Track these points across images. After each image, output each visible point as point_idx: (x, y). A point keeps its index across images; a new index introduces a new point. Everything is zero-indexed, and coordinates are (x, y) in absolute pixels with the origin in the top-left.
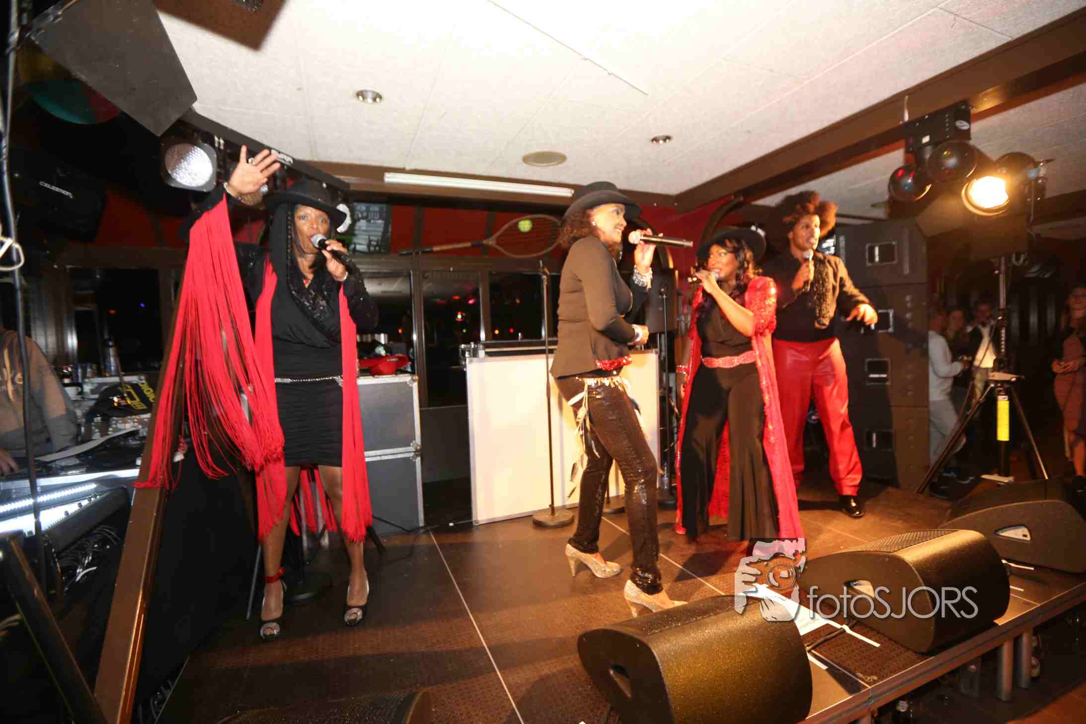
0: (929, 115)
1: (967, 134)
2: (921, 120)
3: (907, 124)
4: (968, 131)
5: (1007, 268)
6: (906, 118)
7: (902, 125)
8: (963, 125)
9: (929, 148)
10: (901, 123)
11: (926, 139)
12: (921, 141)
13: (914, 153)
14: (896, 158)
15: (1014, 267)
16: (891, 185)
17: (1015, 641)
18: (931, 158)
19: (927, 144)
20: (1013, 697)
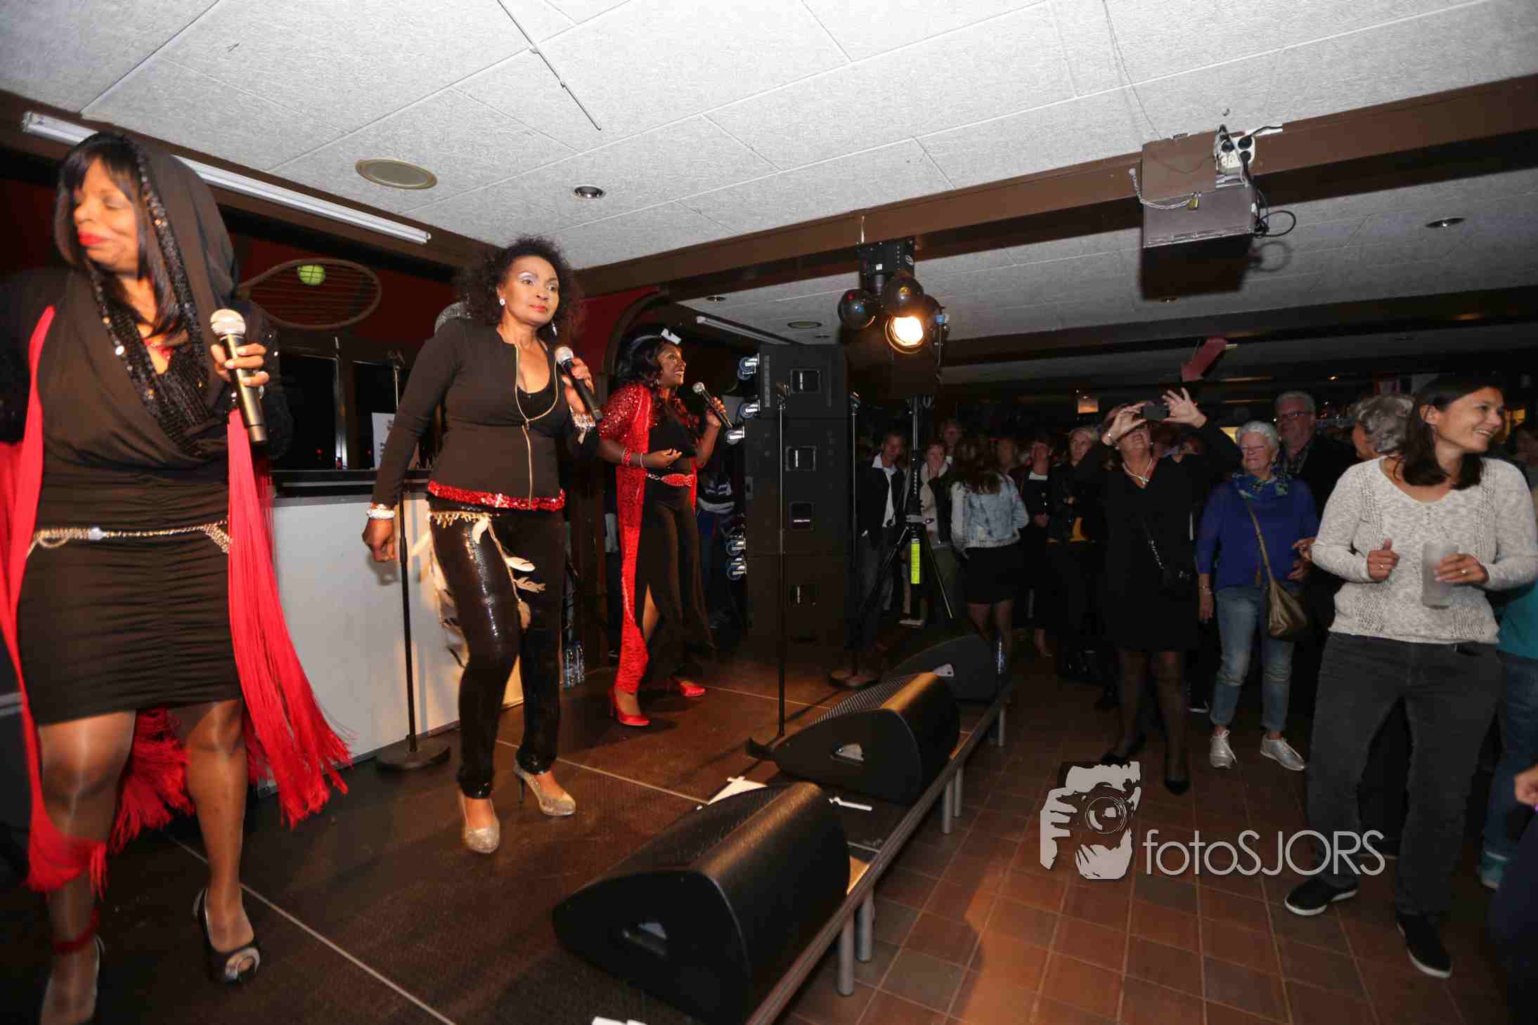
0: (883, 242)
1: (911, 269)
2: (876, 245)
3: (862, 246)
4: (914, 266)
5: (919, 410)
6: (863, 240)
7: (858, 245)
8: (909, 259)
9: (879, 278)
10: (857, 243)
11: (879, 267)
12: (874, 267)
13: (867, 279)
14: (850, 280)
15: (924, 407)
16: (843, 307)
17: (954, 775)
18: (883, 287)
19: (879, 272)
20: (953, 828)
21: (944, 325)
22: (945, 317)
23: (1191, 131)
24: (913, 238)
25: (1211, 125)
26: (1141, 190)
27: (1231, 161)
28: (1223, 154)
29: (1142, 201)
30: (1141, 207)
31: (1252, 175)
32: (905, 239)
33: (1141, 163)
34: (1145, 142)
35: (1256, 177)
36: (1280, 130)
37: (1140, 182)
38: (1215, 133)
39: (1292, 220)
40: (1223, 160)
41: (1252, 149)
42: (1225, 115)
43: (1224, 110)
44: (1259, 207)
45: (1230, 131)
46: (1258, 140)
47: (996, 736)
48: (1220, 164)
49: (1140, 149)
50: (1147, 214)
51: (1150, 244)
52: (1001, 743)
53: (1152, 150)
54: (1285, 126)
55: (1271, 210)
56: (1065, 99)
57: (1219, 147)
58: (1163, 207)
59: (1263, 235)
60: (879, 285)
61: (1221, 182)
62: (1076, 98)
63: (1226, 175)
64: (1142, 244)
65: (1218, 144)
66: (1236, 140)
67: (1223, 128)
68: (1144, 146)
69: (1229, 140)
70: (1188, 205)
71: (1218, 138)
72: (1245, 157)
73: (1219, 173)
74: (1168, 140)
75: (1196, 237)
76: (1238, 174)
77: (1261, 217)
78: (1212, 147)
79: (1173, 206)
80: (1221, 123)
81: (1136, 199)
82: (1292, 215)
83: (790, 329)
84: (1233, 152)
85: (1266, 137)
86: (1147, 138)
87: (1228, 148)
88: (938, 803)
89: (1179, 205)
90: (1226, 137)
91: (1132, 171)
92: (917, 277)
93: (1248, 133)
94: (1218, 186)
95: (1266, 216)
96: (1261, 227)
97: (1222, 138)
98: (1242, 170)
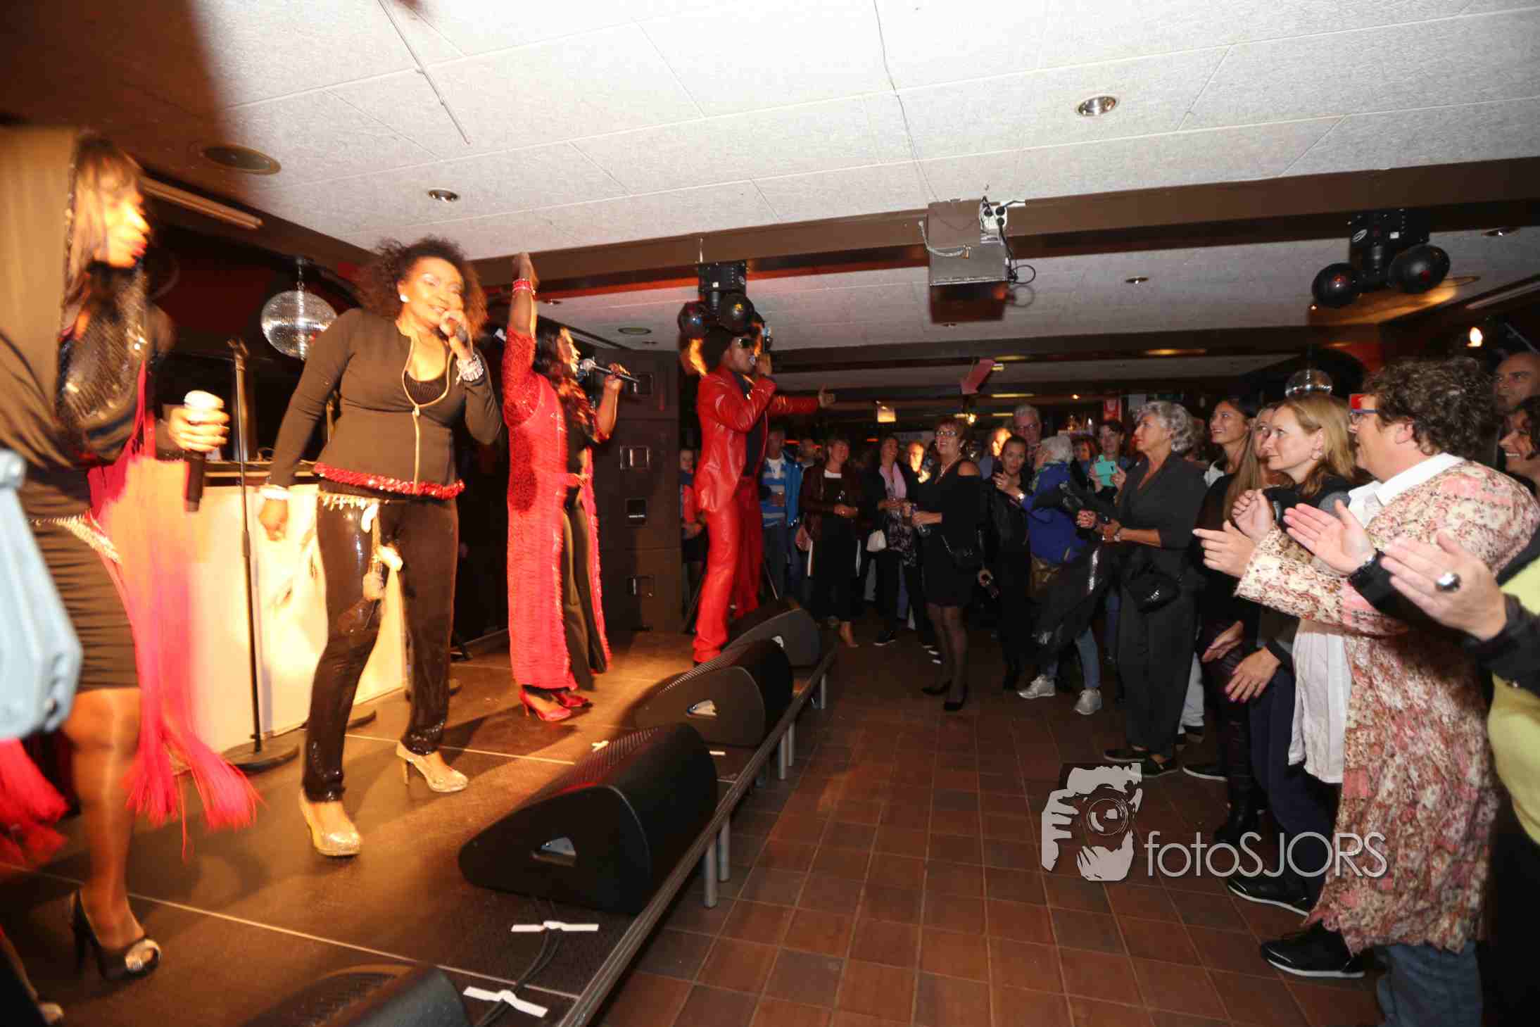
0: (720, 263)
1: (742, 290)
2: (713, 265)
3: (701, 265)
4: (744, 287)
6: (701, 260)
7: (697, 265)
8: (741, 279)
9: (715, 294)
10: (696, 262)
11: (716, 285)
12: (712, 285)
13: (705, 292)
14: (687, 293)
16: (682, 318)
17: (787, 729)
18: (719, 303)
19: (715, 289)
20: (787, 773)
21: (766, 337)
22: (767, 331)
23: (963, 197)
24: (745, 261)
25: (977, 196)
26: (927, 238)
27: (991, 224)
28: (985, 217)
29: (929, 248)
30: (927, 252)
31: (1005, 237)
32: (739, 262)
33: (927, 219)
34: (930, 202)
35: (1008, 238)
36: (1024, 205)
37: (927, 232)
38: (978, 202)
39: (1033, 274)
40: (986, 223)
41: (1005, 217)
42: (986, 189)
43: (985, 186)
44: (1010, 260)
45: (990, 200)
46: (1009, 210)
47: (818, 700)
48: (983, 226)
49: (927, 207)
50: (933, 258)
51: (935, 283)
52: (823, 707)
53: (936, 210)
54: (1027, 202)
55: (1020, 262)
56: (872, 164)
57: (982, 213)
58: (943, 254)
59: (1015, 282)
60: (715, 300)
61: (985, 239)
62: (879, 164)
63: (988, 234)
64: (930, 282)
65: (982, 210)
66: (994, 208)
67: (985, 198)
68: (930, 205)
69: (989, 208)
70: (961, 255)
71: (981, 205)
72: (1000, 222)
73: (983, 232)
74: (946, 203)
75: (967, 281)
76: (995, 234)
77: (1013, 266)
78: (977, 212)
79: (951, 255)
80: (985, 194)
81: (924, 246)
82: (1032, 268)
83: (621, 334)
84: (992, 217)
85: (1015, 209)
86: (932, 199)
87: (989, 214)
88: (774, 754)
89: (955, 254)
90: (987, 205)
91: (921, 224)
92: (749, 296)
93: (1003, 204)
94: (983, 242)
95: (1017, 268)
96: (1012, 276)
97: (984, 206)
98: (998, 231)
